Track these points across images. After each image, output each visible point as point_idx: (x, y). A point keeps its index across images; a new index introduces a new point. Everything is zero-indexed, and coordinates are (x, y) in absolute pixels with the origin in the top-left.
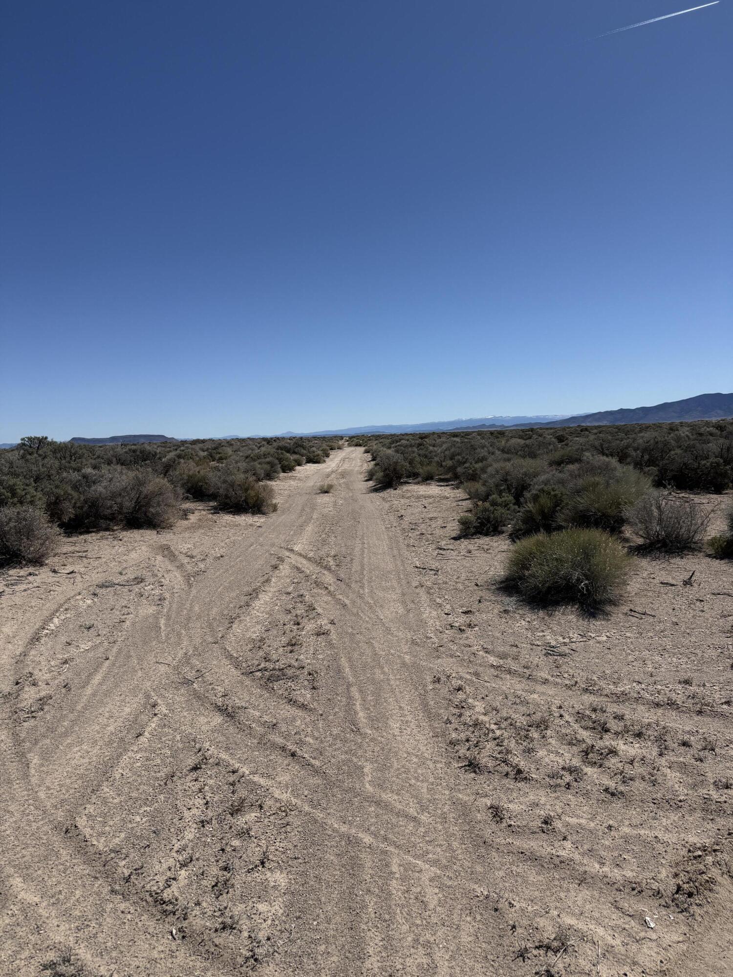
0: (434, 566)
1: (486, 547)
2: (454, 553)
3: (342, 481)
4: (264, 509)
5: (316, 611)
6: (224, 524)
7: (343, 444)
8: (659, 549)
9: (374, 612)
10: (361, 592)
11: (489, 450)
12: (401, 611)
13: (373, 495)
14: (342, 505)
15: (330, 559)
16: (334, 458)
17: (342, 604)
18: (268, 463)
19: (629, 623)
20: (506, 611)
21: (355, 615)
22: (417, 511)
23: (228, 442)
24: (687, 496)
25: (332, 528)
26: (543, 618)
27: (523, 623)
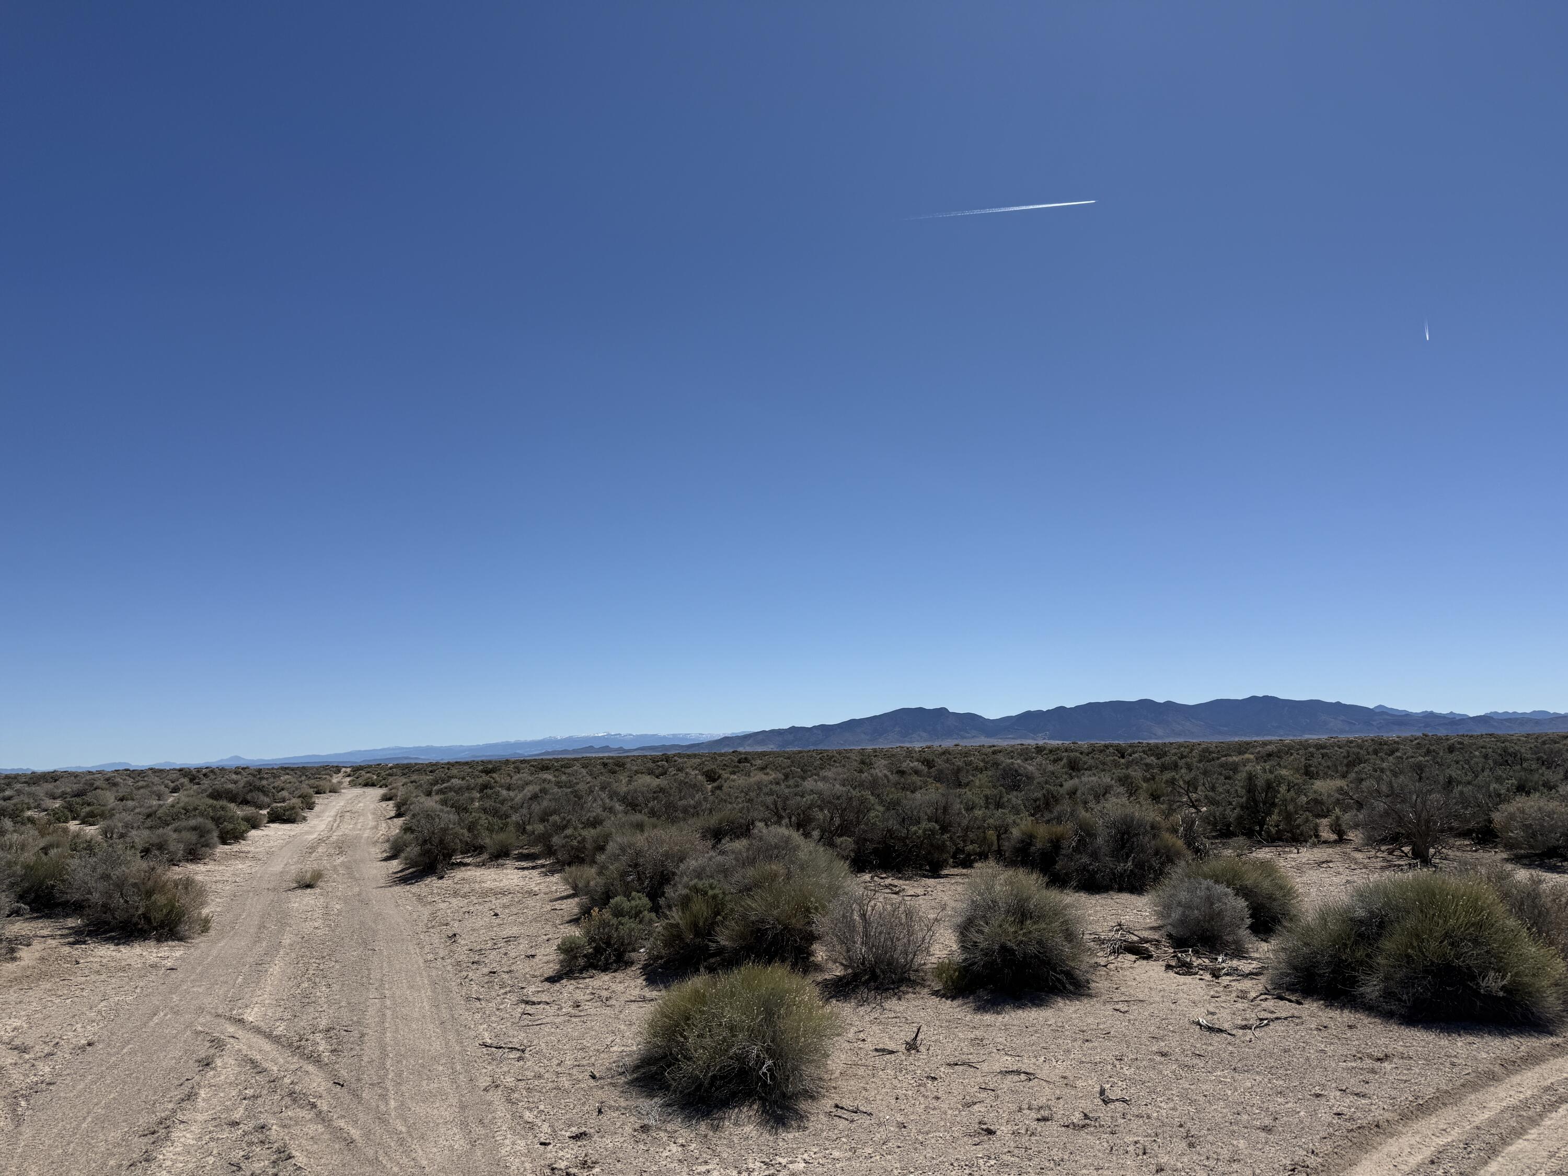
0: (515, 1040)
1: (605, 994)
2: (551, 1010)
3: (338, 861)
4: (183, 928)
5: (293, 1161)
6: (96, 966)
7: (340, 783)
8: (866, 983)
9: (408, 1152)
10: (383, 1108)
11: (604, 804)
12: (460, 1144)
13: (399, 889)
14: (340, 912)
15: (318, 1037)
16: (323, 811)
17: (345, 1140)
18: (194, 829)
19: (836, 1131)
20: (645, 1128)
21: (371, 1163)
22: (481, 923)
23: (107, 780)
24: (896, 882)
25: (321, 967)
26: (706, 1136)
27: (674, 1148)
